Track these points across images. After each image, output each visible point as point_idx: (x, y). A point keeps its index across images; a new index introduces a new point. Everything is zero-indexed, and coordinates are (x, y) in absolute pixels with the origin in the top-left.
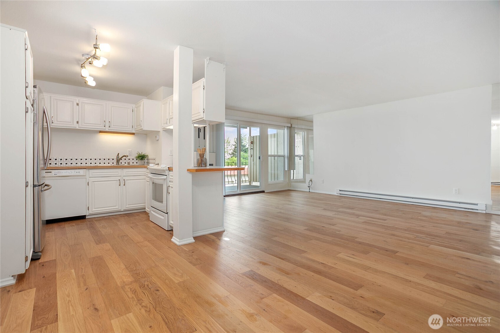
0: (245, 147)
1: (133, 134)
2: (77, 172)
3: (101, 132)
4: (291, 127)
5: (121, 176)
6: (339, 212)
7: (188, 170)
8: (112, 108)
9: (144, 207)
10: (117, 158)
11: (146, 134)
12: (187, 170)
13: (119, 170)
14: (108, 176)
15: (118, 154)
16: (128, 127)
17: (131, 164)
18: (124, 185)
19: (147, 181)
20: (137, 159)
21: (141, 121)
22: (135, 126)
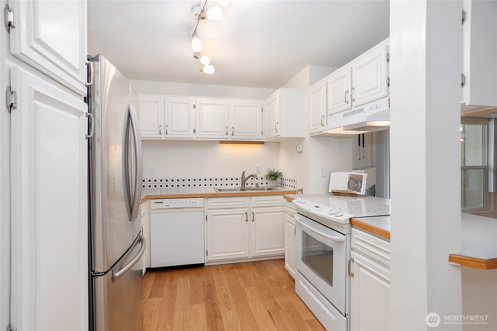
1: (262, 143)
2: (192, 203)
3: (222, 142)
5: (248, 207)
7: (452, 258)
8: (236, 107)
10: (242, 177)
11: (278, 143)
12: (448, 259)
13: (246, 199)
14: (231, 207)
15: (244, 172)
16: (256, 133)
17: (260, 185)
18: (253, 221)
19: (287, 220)
20: (267, 179)
21: (277, 123)
22: (266, 132)
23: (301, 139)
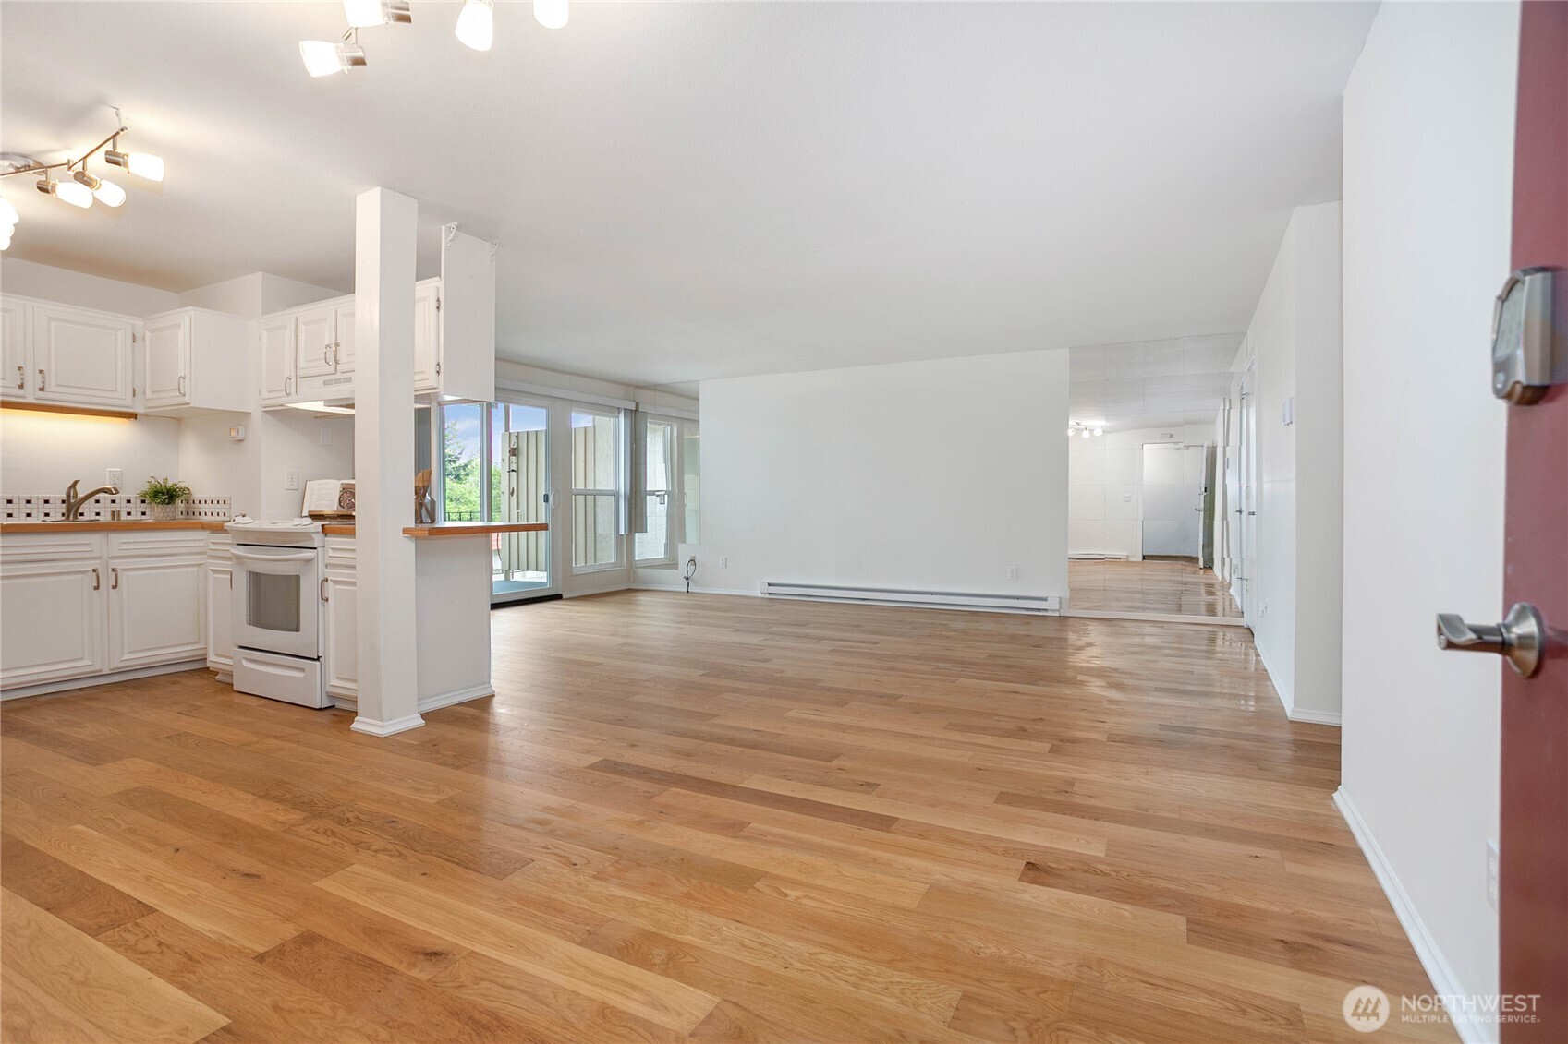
0: (454, 462)
1: (133, 416)
3: (3, 405)
4: (636, 410)
5: (99, 558)
6: (774, 633)
8: (53, 324)
9: (202, 655)
10: (68, 497)
11: (181, 420)
12: (399, 532)
13: (92, 539)
14: (50, 557)
15: (74, 483)
16: (115, 391)
17: (124, 517)
18: (115, 587)
19: (212, 570)
20: (143, 502)
21: (184, 378)
22: (148, 391)
23: (242, 417)
